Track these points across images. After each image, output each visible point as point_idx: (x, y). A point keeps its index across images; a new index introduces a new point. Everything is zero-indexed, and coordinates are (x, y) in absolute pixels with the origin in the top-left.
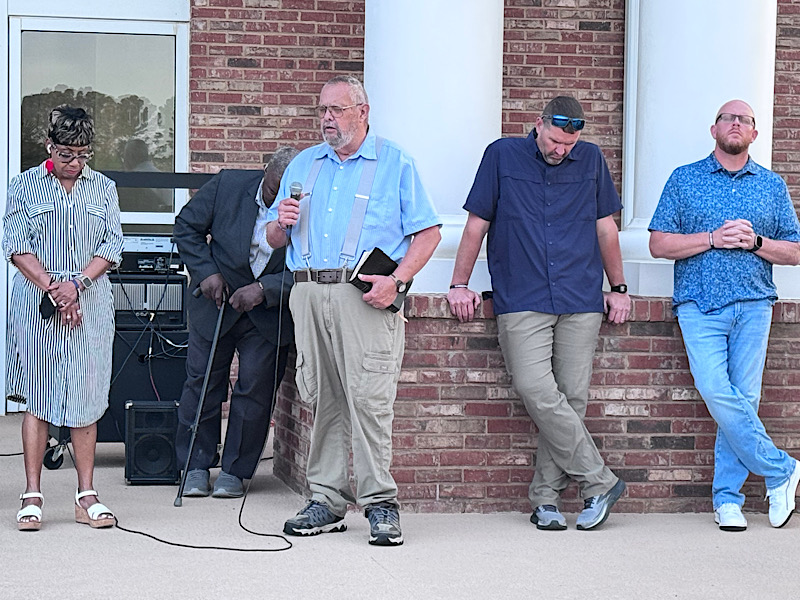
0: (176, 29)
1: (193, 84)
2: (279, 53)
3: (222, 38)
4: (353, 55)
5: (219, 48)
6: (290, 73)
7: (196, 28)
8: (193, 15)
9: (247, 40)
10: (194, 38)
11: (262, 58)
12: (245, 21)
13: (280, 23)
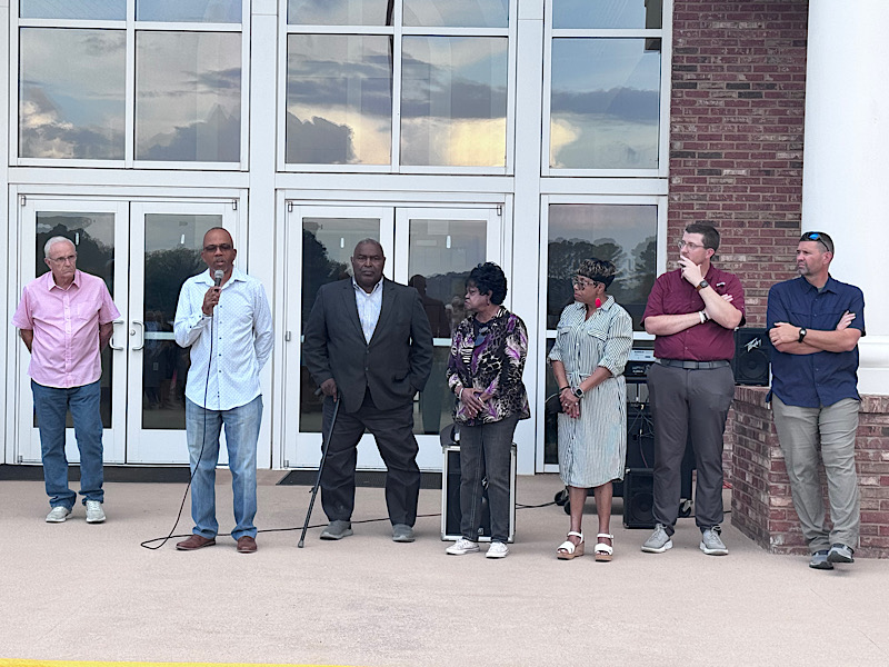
0: (658, 201)
1: (669, 240)
2: (733, 216)
3: (691, 206)
4: (789, 216)
5: (688, 214)
6: (741, 230)
7: (673, 199)
8: (670, 190)
9: (710, 207)
10: (670, 207)
11: (721, 220)
12: (708, 194)
13: (735, 195)
